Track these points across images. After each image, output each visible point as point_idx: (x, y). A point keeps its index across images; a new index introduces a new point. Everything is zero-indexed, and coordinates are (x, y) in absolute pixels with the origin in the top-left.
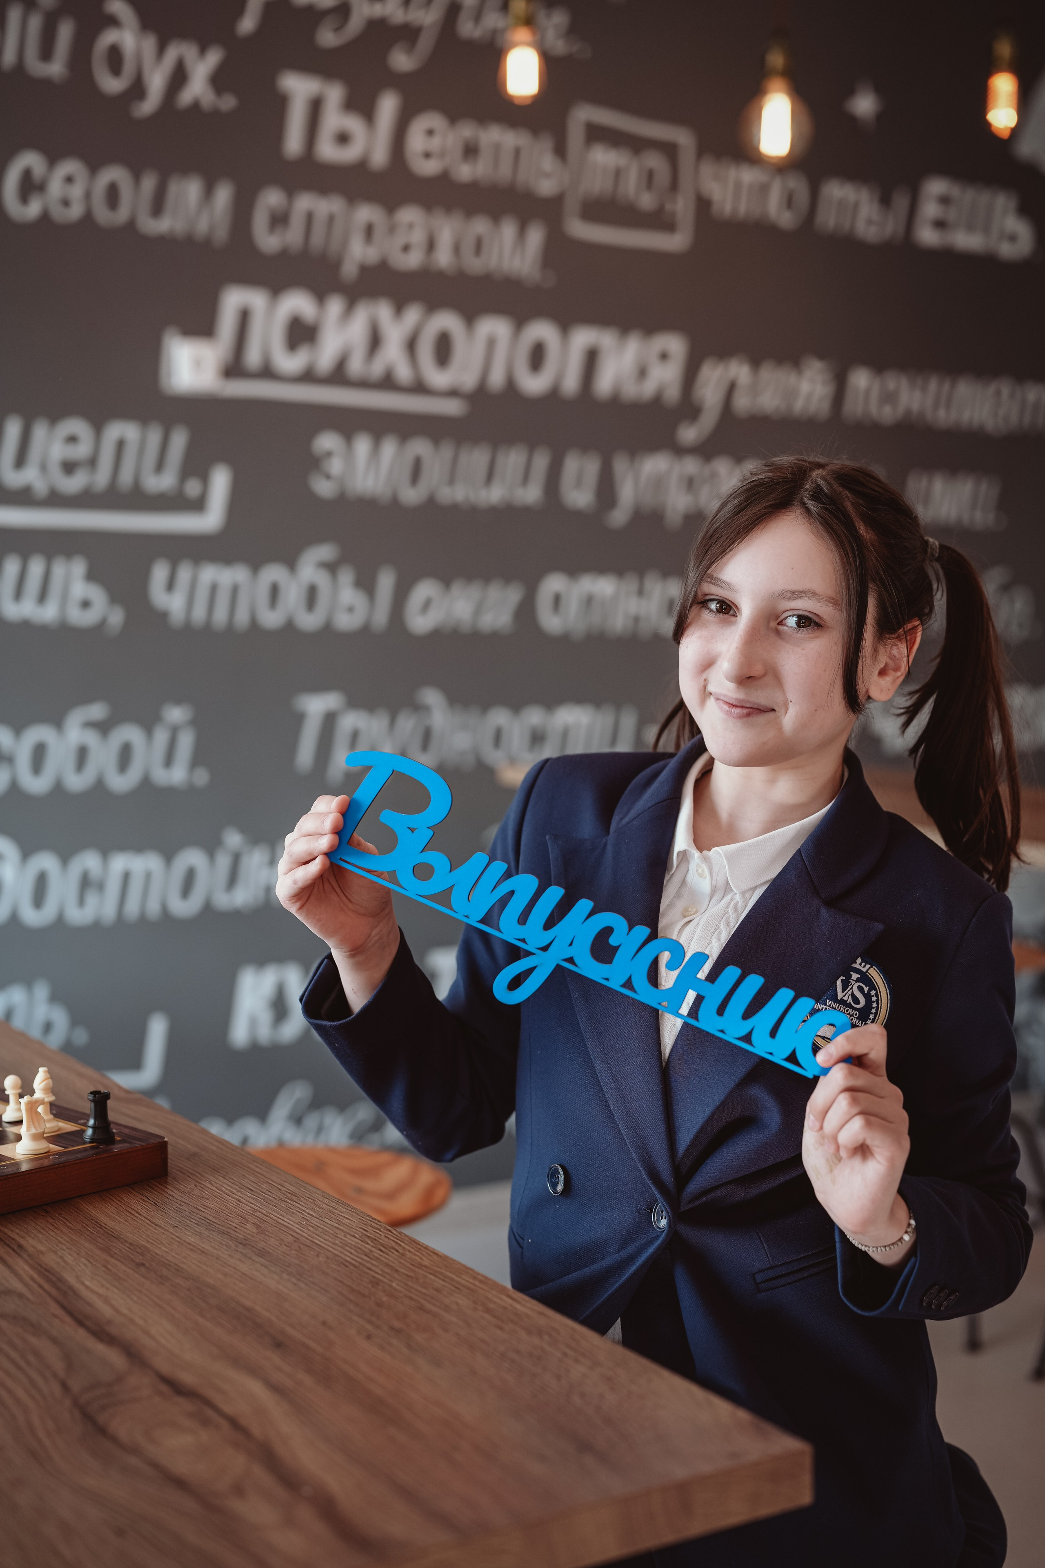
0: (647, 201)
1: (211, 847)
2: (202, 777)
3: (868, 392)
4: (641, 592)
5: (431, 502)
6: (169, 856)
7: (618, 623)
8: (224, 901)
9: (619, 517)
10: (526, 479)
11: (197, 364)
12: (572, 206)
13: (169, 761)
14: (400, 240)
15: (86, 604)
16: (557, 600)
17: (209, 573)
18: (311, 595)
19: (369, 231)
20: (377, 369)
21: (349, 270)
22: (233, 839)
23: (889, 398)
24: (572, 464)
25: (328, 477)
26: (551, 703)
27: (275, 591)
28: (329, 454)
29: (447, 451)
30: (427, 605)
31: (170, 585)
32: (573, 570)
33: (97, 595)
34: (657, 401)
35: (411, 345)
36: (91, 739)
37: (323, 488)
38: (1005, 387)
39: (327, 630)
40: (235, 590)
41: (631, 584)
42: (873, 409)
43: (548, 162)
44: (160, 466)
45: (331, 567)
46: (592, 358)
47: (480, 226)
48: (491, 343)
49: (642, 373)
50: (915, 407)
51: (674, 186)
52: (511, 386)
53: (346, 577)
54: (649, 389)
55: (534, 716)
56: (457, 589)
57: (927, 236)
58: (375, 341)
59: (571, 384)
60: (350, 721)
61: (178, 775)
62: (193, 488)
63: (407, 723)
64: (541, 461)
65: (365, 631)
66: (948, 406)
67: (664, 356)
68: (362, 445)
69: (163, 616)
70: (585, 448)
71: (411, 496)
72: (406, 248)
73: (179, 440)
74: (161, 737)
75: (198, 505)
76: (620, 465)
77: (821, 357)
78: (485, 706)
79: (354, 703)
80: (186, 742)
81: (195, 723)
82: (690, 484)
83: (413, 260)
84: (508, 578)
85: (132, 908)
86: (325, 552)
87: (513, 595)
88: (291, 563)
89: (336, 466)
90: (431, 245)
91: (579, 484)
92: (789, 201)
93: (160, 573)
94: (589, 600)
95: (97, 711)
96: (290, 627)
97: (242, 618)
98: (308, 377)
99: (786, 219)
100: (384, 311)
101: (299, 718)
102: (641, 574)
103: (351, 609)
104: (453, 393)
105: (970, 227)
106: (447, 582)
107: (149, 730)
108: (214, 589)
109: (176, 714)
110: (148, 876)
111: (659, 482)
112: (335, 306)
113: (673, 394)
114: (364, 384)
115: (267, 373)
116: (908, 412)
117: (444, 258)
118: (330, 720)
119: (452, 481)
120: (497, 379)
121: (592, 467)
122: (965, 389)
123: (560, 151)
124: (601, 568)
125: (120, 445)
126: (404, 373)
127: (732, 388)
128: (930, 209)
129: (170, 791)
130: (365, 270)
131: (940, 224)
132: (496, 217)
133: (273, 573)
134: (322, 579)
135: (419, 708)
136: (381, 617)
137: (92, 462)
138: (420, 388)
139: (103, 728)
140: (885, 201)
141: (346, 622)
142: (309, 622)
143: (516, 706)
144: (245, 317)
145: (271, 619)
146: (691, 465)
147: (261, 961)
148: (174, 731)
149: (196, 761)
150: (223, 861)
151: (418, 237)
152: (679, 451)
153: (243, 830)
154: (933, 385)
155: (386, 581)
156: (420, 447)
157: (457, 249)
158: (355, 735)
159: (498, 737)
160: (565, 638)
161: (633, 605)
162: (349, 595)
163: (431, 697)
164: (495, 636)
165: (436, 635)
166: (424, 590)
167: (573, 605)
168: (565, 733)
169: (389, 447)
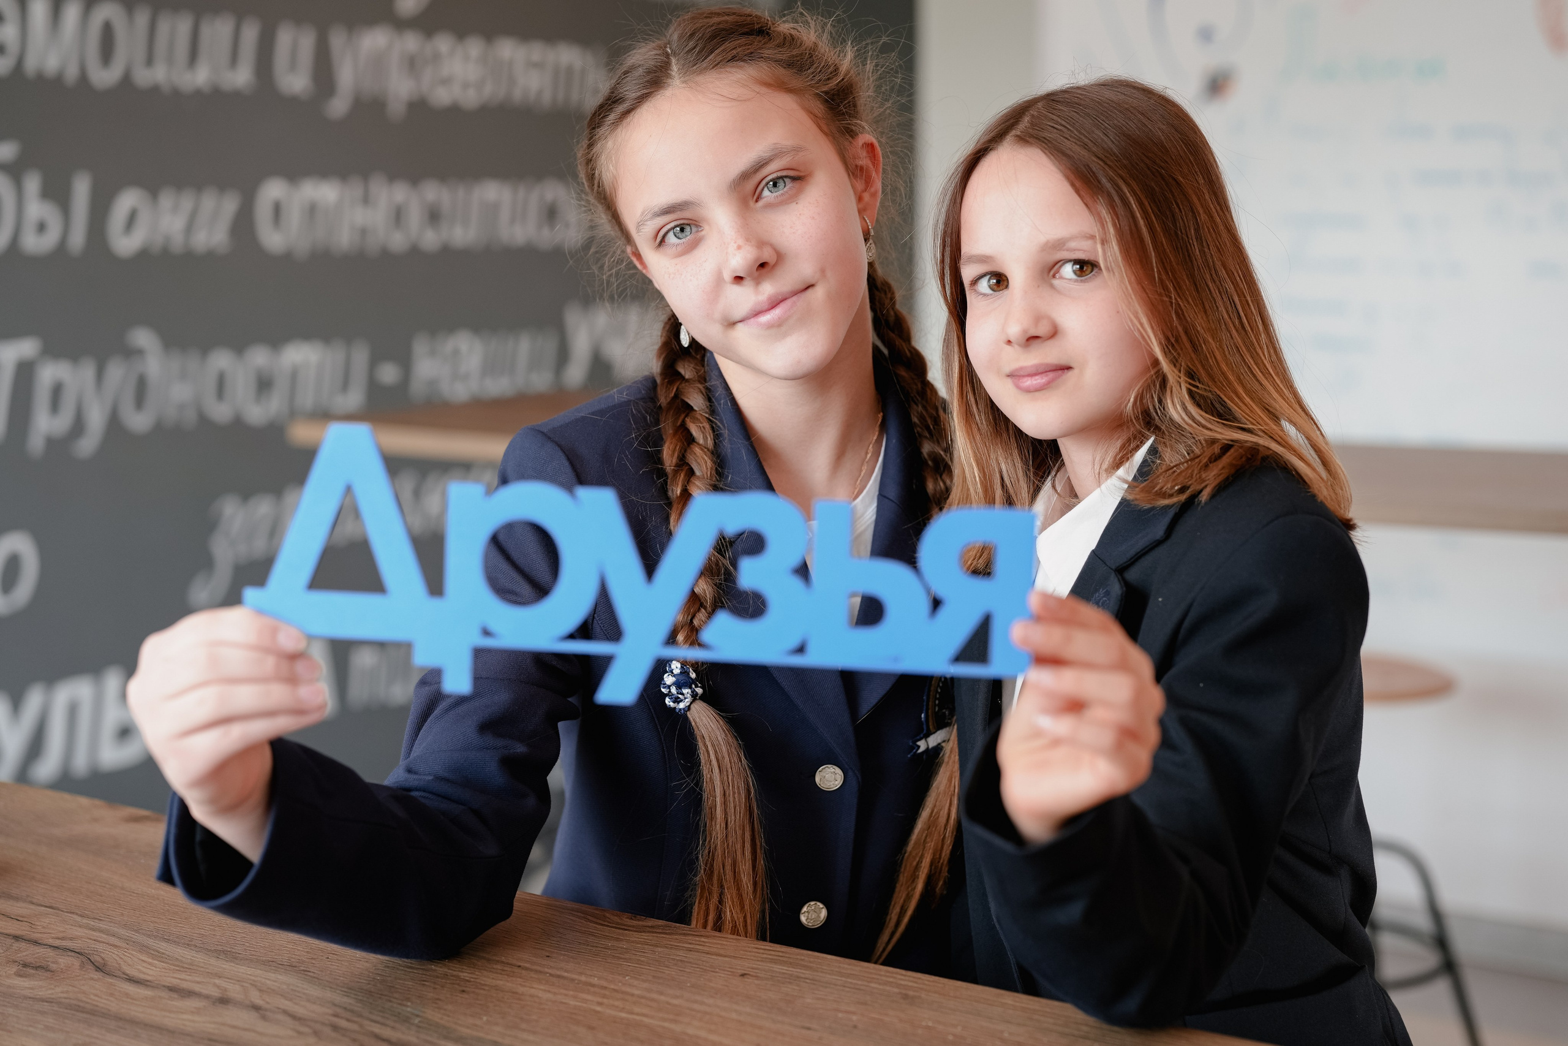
4: (366, 200)
5: (126, 86)
7: (344, 239)
9: (339, 106)
10: (236, 57)
16: (277, 209)
24: (285, 37)
25: (2, 51)
26: (276, 341)
29: (142, 19)
30: (132, 219)
32: (294, 175)
39: (14, 252)
41: (355, 189)
45: (14, 171)
53: (32, 184)
55: (259, 357)
56: (166, 199)
60: (49, 373)
63: (116, 371)
64: (250, 33)
65: (60, 253)
68: (42, 8)
70: (299, 19)
71: (104, 77)
76: (337, 40)
78: (205, 349)
79: (52, 350)
82: (412, 64)
84: (222, 186)
86: (5, 149)
87: (230, 205)
89: (10, 35)
91: (293, 66)
94: (312, 210)
102: (365, 175)
103: (42, 227)
106: (153, 191)
111: (378, 64)
118: (25, 371)
119: (149, 59)
121: (307, 42)
124: (324, 171)
134: (3, 188)
135: (131, 353)
136: (78, 239)
141: (33, 243)
143: (239, 348)
146: (411, 42)
152: (401, 24)
155: (82, 188)
156: (109, 12)
158: (57, 391)
159: (221, 385)
160: (287, 258)
161: (360, 216)
162: (36, 209)
163: (143, 338)
164: (210, 256)
165: (143, 255)
166: (127, 201)
167: (294, 217)
168: (294, 375)
169: (72, 10)
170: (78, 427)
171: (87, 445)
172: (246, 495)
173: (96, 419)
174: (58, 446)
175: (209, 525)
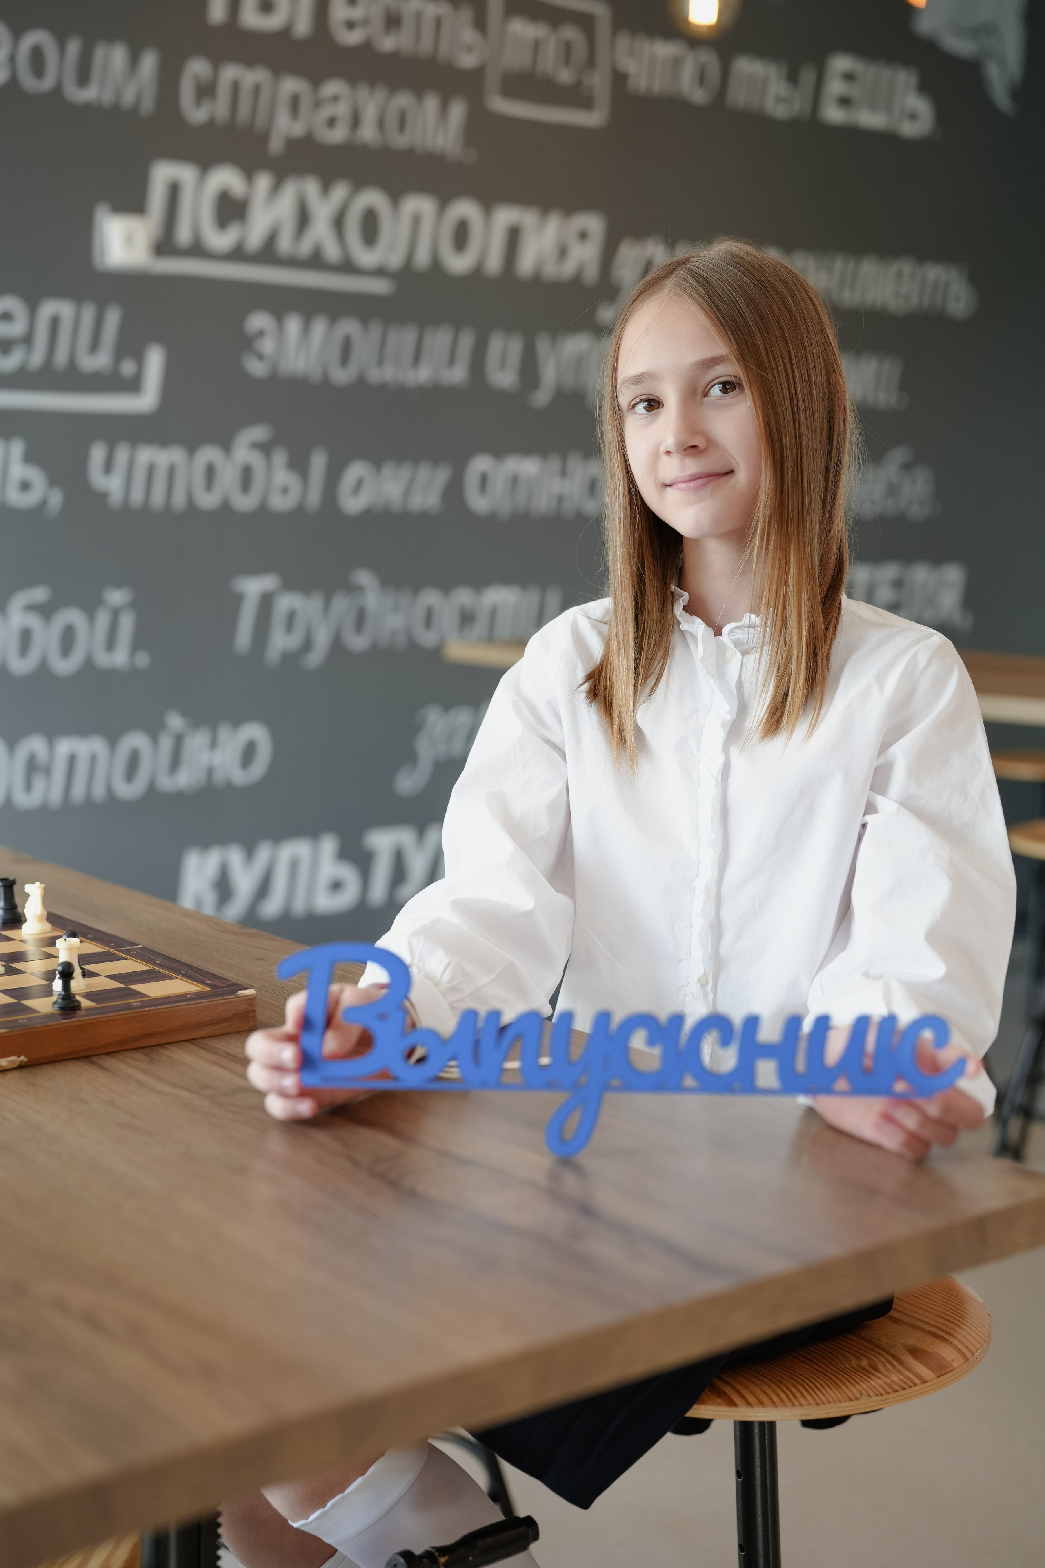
0: (565, 76)
1: (154, 730)
2: (143, 660)
4: (563, 473)
5: (361, 383)
6: (113, 741)
7: (543, 504)
8: (166, 783)
9: (542, 397)
10: (452, 361)
11: (129, 239)
12: (492, 81)
13: (111, 644)
14: (326, 112)
15: (25, 486)
16: (484, 480)
17: (146, 455)
18: (246, 476)
19: (295, 103)
20: (305, 247)
21: (276, 144)
22: (175, 721)
24: (496, 344)
25: (260, 357)
26: (479, 584)
27: (210, 472)
28: (261, 334)
29: (375, 331)
30: (358, 486)
31: (108, 467)
32: (499, 452)
33: (36, 476)
34: (577, 280)
35: (338, 222)
36: (34, 621)
37: (256, 368)
38: (906, 266)
39: (262, 511)
40: (172, 471)
41: (554, 464)
43: (469, 35)
44: (94, 346)
45: (265, 448)
46: (514, 236)
47: (404, 100)
48: (416, 221)
49: (563, 252)
51: (591, 62)
52: (436, 266)
53: (280, 458)
54: (569, 268)
55: (463, 597)
56: (388, 470)
57: (833, 114)
58: (303, 219)
59: (494, 263)
60: (286, 602)
61: (120, 658)
62: (128, 368)
63: (341, 604)
64: (467, 341)
65: (300, 511)
66: (853, 286)
67: (583, 236)
68: (293, 325)
69: (103, 497)
70: (509, 329)
71: (341, 376)
72: (332, 122)
73: (113, 318)
74: (103, 619)
75: (133, 385)
76: (543, 345)
78: (416, 589)
79: (290, 584)
80: (127, 623)
81: (133, 605)
83: (338, 135)
84: (436, 460)
85: (78, 791)
86: (259, 433)
87: (442, 475)
88: (227, 446)
89: (267, 346)
90: (356, 121)
91: (503, 365)
92: (701, 78)
93: (98, 454)
94: (515, 480)
95: (39, 594)
96: (225, 507)
97: (179, 500)
98: (237, 254)
99: (699, 96)
100: (311, 187)
101: (238, 599)
102: (564, 454)
103: (285, 491)
104: (379, 272)
105: (873, 106)
106: (378, 464)
107: (90, 613)
108: (151, 469)
109: (116, 597)
110: (93, 759)
111: (580, 362)
112: (263, 182)
113: (592, 274)
114: (292, 262)
115: (197, 250)
117: (368, 133)
118: (267, 601)
119: (380, 361)
120: (422, 258)
121: (516, 347)
122: (869, 268)
123: (480, 23)
124: (526, 449)
125: (55, 322)
126: (332, 252)
128: (835, 87)
129: (112, 674)
130: (292, 143)
131: (845, 102)
132: (419, 93)
133: (209, 454)
134: (256, 460)
135: (353, 590)
136: (314, 499)
137: (28, 340)
138: (348, 267)
139: (46, 611)
140: (793, 78)
141: (280, 503)
142: (244, 503)
143: (446, 587)
144: (174, 190)
145: (208, 501)
147: (205, 843)
148: (116, 614)
149: (137, 645)
150: (166, 743)
151: (342, 110)
152: (600, 331)
153: (184, 714)
154: (839, 264)
155: (319, 462)
156: (349, 327)
157: (381, 124)
158: (291, 616)
159: (429, 617)
160: (492, 518)
161: (556, 486)
162: (282, 476)
163: (364, 578)
164: (424, 516)
165: (368, 515)
166: (355, 471)
167: (498, 486)
168: (494, 613)
169: (319, 327)
170: (307, 645)
171: (315, 659)
172: (447, 705)
173: (322, 639)
174: (291, 659)
175: (416, 728)
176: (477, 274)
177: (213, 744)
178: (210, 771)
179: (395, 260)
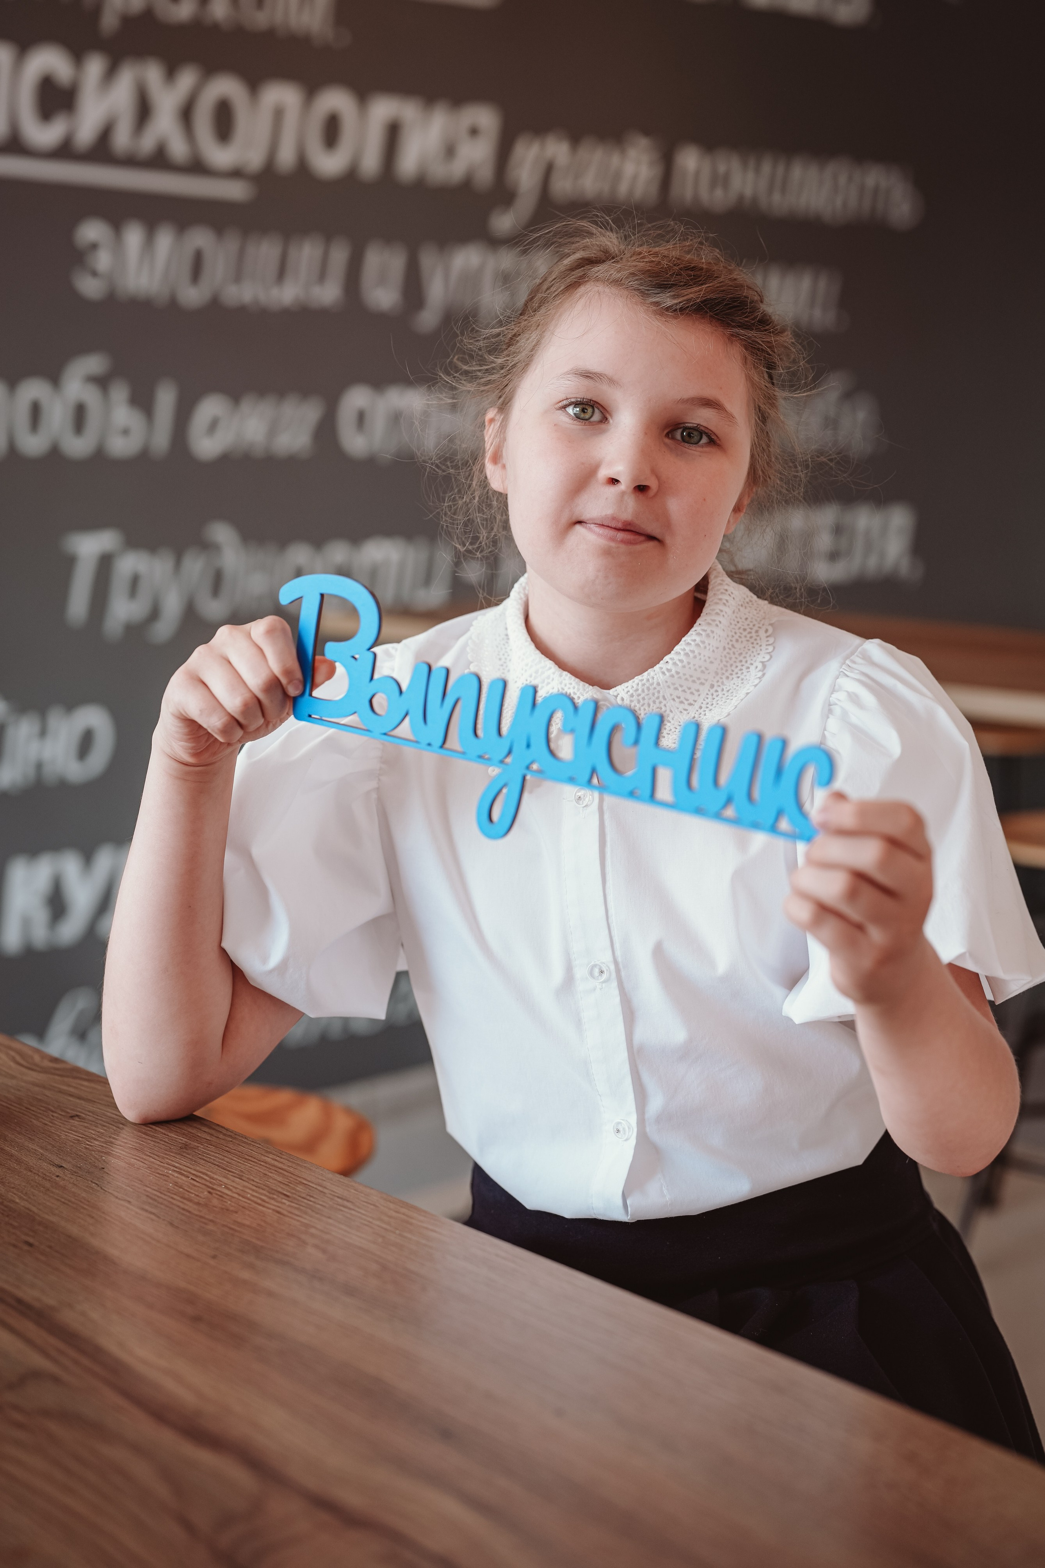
3: (697, 174)
4: (453, 407)
5: (215, 305)
7: (430, 444)
9: (428, 320)
10: (322, 276)
16: (361, 418)
18: (80, 415)
20: (146, 144)
21: (109, 22)
23: (720, 180)
24: (374, 258)
25: (95, 274)
26: (357, 537)
27: (36, 411)
28: (94, 246)
29: (232, 244)
30: (213, 426)
32: (379, 383)
34: (467, 184)
35: (186, 115)
37: (89, 287)
38: (843, 170)
39: (99, 456)
41: (443, 397)
42: (704, 195)
45: (102, 382)
46: (393, 133)
48: (278, 116)
49: (450, 151)
50: (748, 192)
52: (303, 166)
53: (120, 393)
54: (457, 170)
55: (338, 553)
56: (247, 405)
58: (144, 110)
59: (371, 163)
60: (128, 563)
63: (195, 565)
64: (340, 255)
65: (144, 457)
66: (784, 190)
67: (474, 132)
68: (133, 236)
70: (389, 239)
71: (192, 296)
76: (428, 259)
77: (647, 132)
78: (283, 543)
79: (132, 542)
82: (507, 280)
83: (184, 11)
84: (305, 392)
86: (93, 363)
87: (312, 412)
88: (55, 378)
89: (103, 260)
91: (382, 280)
94: (396, 418)
96: (55, 453)
98: (65, 151)
100: (153, 73)
101: (69, 562)
103: (126, 432)
104: (237, 174)
106: (235, 397)
111: (472, 280)
112: (95, 65)
113: (485, 175)
114: (131, 161)
115: (16, 146)
116: (741, 198)
117: (219, 10)
118: (105, 563)
119: (238, 278)
120: (286, 157)
121: (396, 262)
122: (800, 171)
126: (178, 149)
127: (549, 170)
130: (127, 21)
133: (34, 389)
134: (91, 396)
135: (208, 547)
136: (161, 440)
138: (198, 167)
141: (120, 446)
142: (77, 447)
143: (318, 543)
145: (33, 445)
146: (506, 259)
147: (34, 850)
152: (493, 242)
153: (7, 698)
154: (767, 167)
155: (166, 398)
156: (200, 238)
158: (135, 580)
160: (370, 463)
161: (446, 423)
162: (123, 415)
163: (221, 533)
164: (291, 461)
165: (226, 459)
166: (210, 407)
167: (379, 424)
168: (372, 573)
169: (165, 240)
170: (155, 614)
171: (163, 629)
173: (172, 606)
174: (135, 631)
176: (351, 176)
177: (43, 733)
178: (39, 766)
179: (255, 159)
